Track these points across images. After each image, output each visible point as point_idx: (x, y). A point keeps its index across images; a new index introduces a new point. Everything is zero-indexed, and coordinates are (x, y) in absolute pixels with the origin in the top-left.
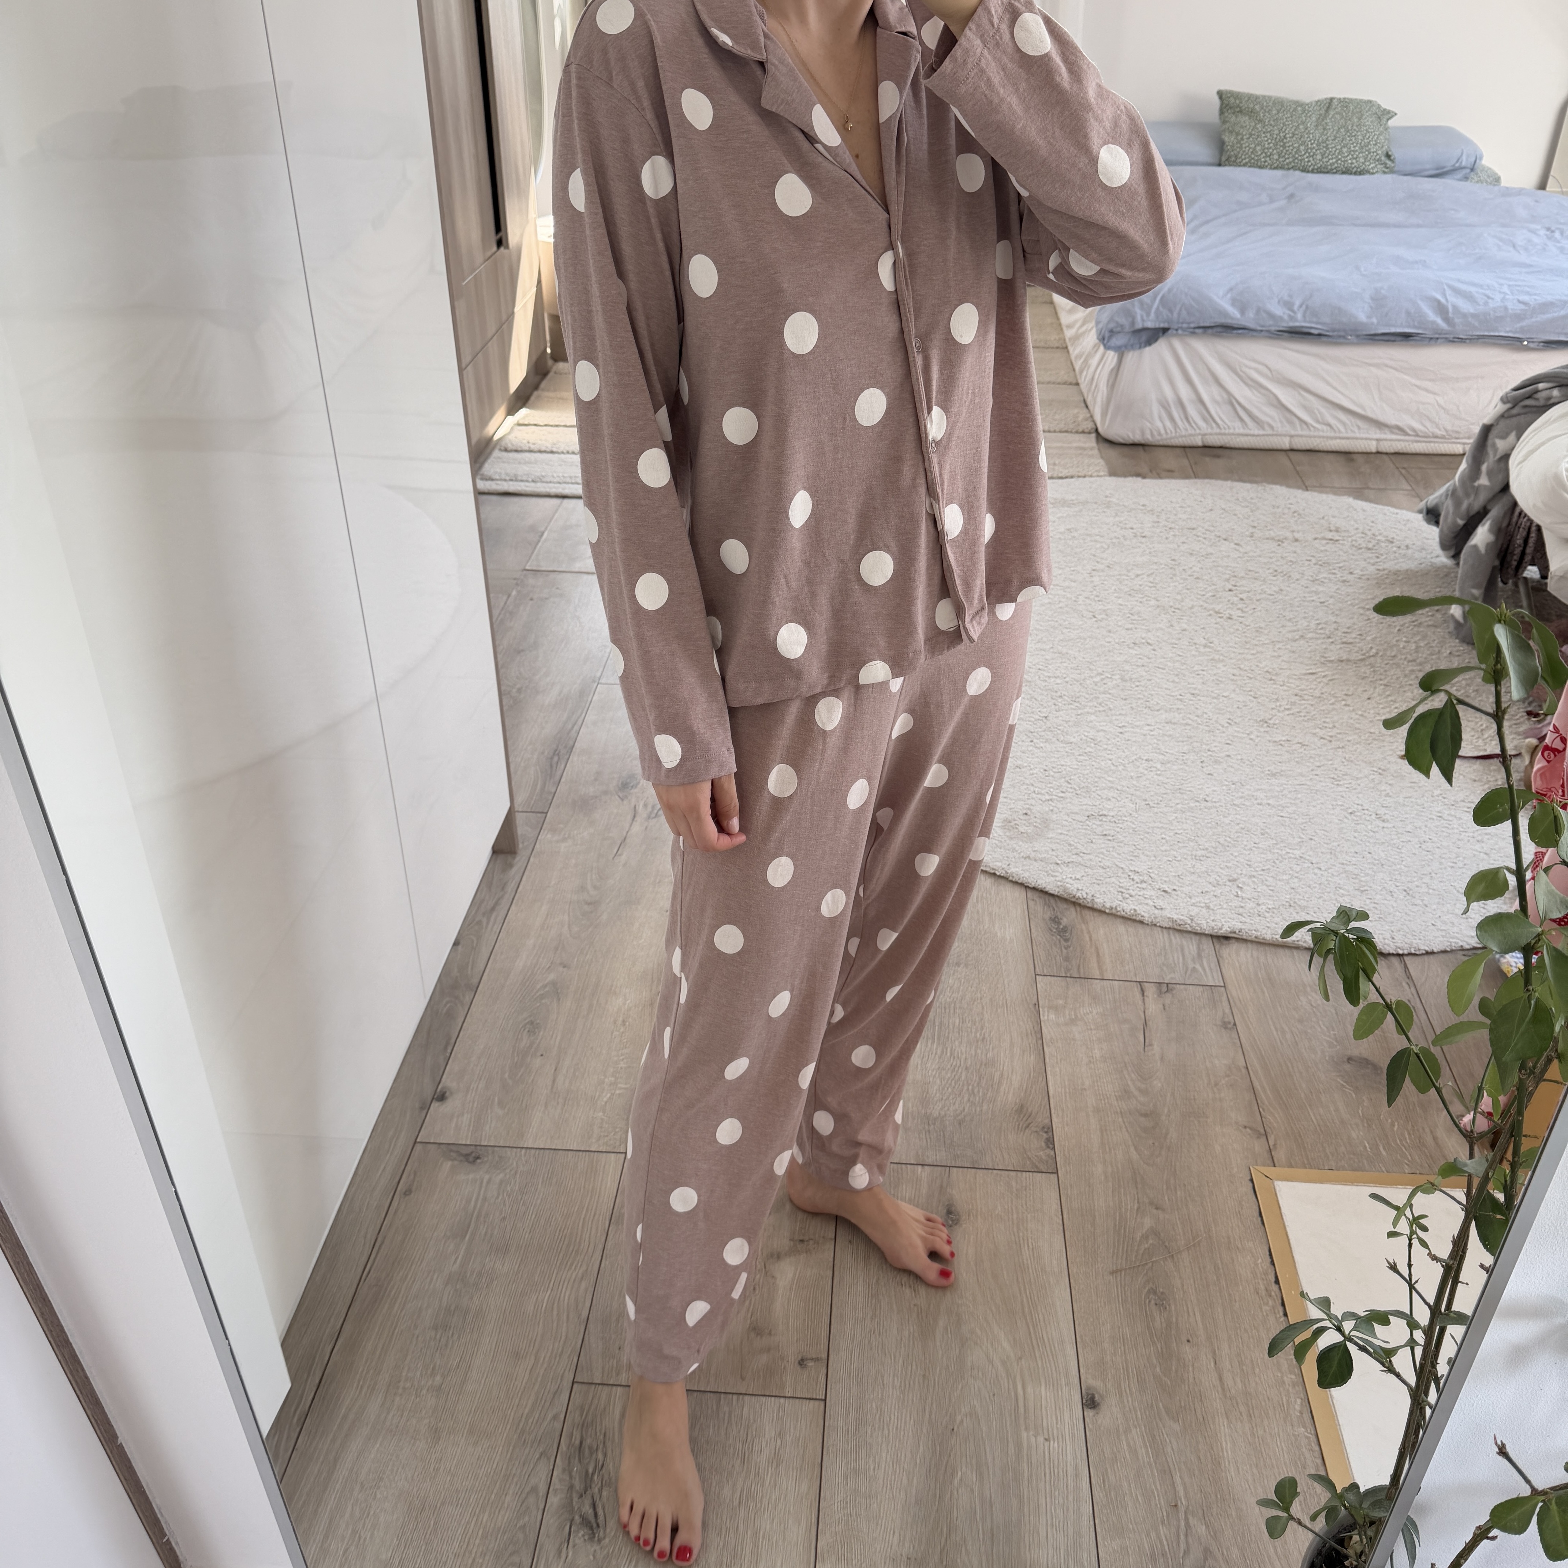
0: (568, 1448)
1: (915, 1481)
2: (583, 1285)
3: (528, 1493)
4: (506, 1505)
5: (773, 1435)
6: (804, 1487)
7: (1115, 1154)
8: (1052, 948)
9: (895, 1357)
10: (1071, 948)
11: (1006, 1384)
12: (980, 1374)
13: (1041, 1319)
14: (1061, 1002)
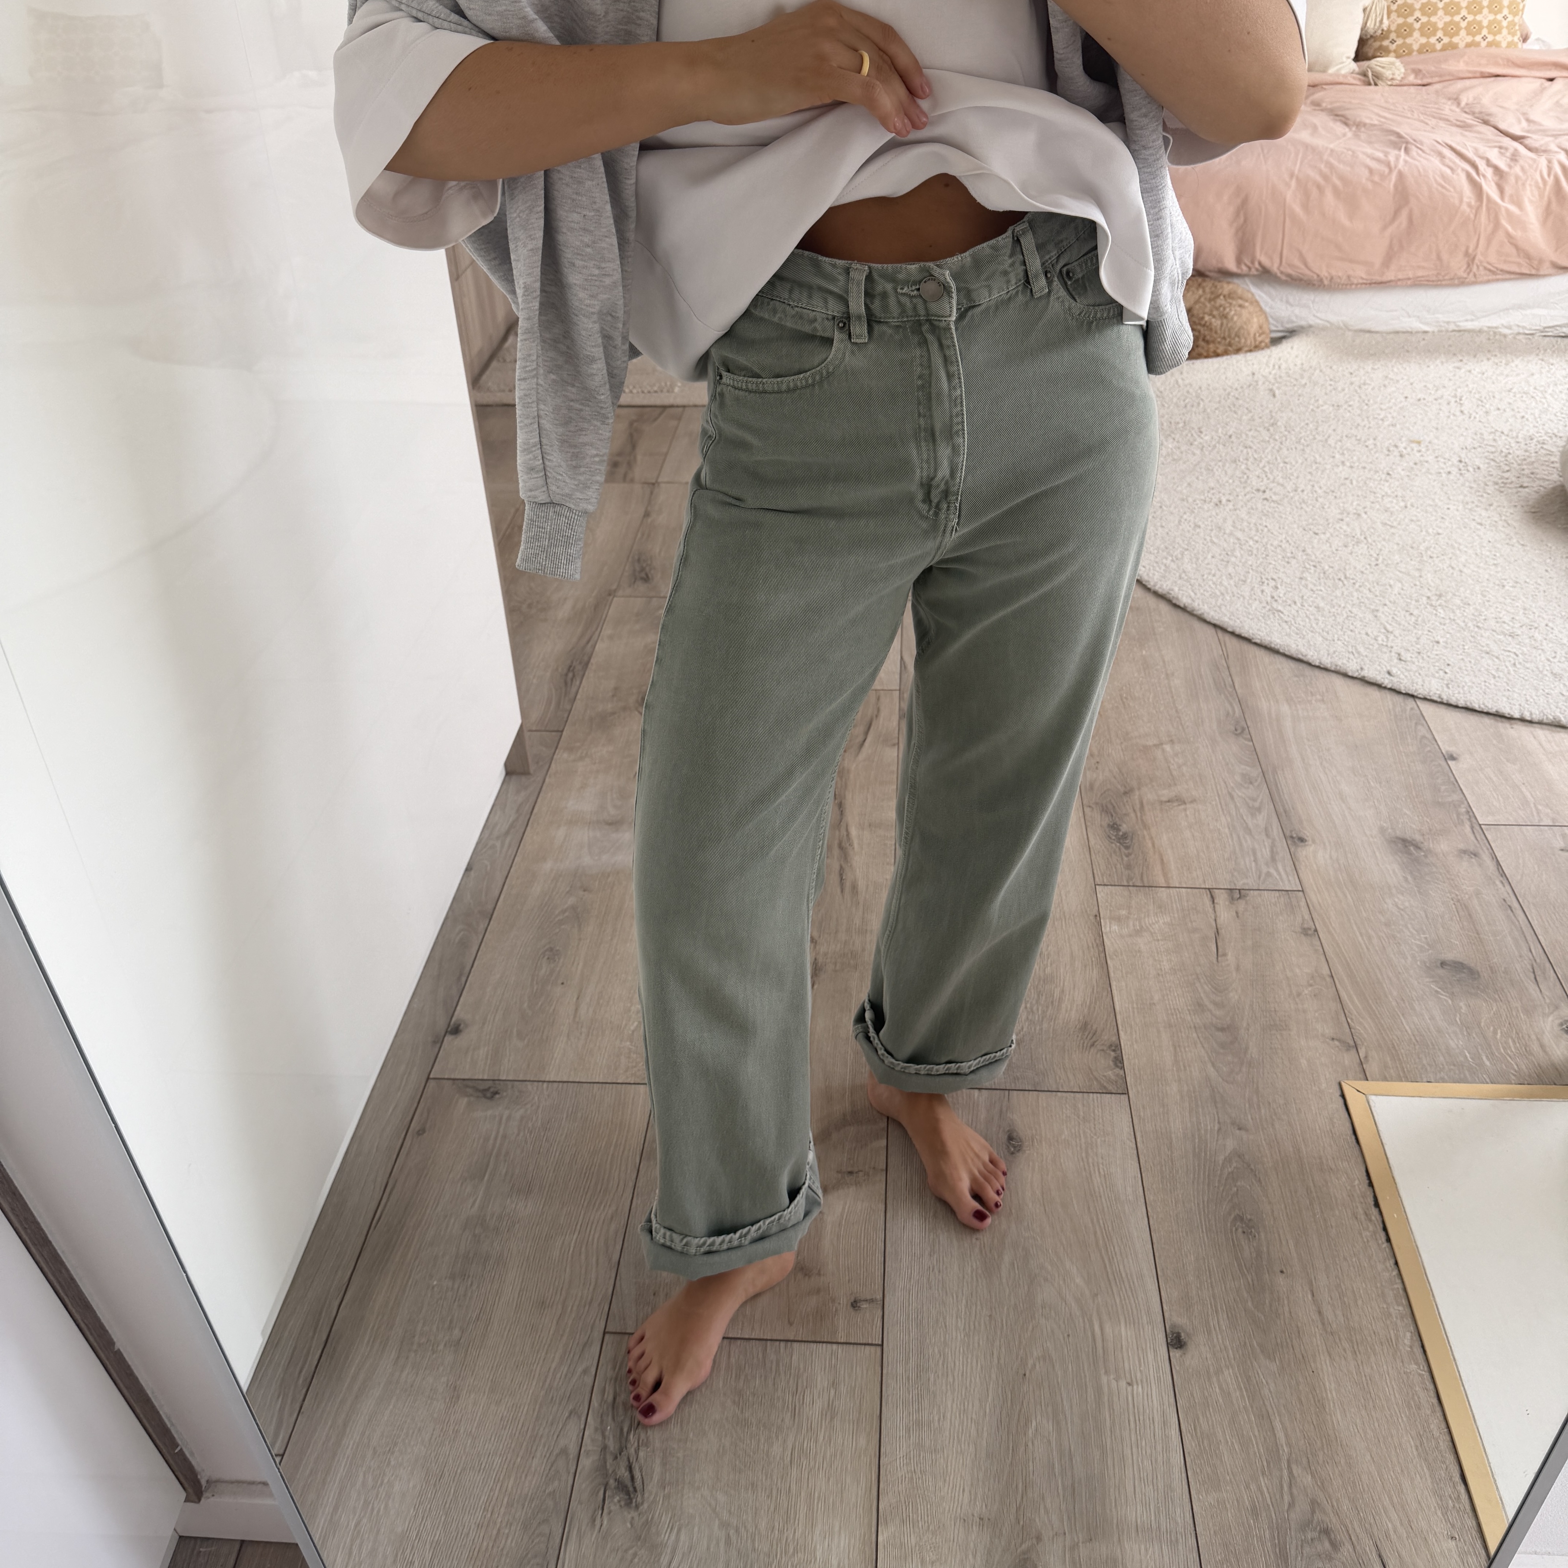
0: (600, 1405)
1: (985, 1434)
2: (613, 1227)
3: (557, 1455)
4: (533, 1469)
5: (826, 1385)
6: (862, 1442)
7: (1191, 1072)
8: (1111, 856)
9: (957, 1297)
10: (1133, 856)
11: (1082, 1325)
12: (1053, 1314)
13: (1118, 1254)
14: (1124, 912)
